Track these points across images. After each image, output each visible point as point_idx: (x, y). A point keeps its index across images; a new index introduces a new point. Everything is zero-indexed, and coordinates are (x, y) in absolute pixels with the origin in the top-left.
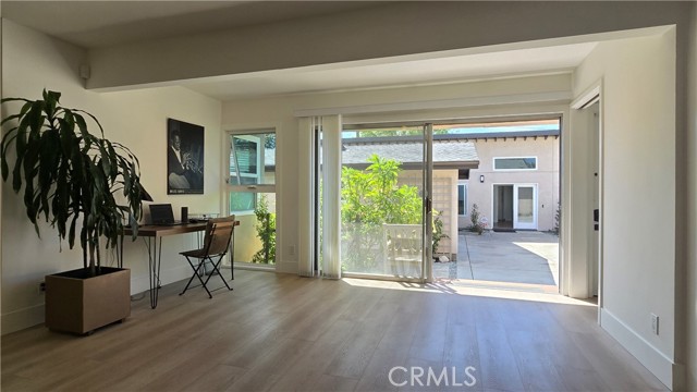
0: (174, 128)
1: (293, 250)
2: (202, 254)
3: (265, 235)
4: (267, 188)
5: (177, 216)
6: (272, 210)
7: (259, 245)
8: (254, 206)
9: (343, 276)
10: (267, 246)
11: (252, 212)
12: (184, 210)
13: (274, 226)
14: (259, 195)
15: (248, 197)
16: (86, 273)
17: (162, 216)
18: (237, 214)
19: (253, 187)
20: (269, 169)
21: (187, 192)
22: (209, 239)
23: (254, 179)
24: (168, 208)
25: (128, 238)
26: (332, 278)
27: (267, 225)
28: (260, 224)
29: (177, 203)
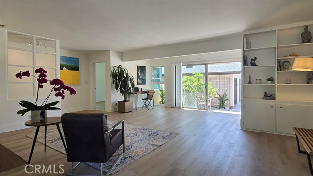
0: (139, 67)
1: (170, 100)
2: (147, 99)
3: (162, 97)
4: (162, 82)
5: (140, 90)
6: (164, 89)
7: (161, 99)
8: (159, 88)
9: (183, 107)
10: (163, 99)
11: (158, 90)
12: (141, 89)
13: (164, 94)
14: (161, 85)
15: (157, 85)
16: (125, 101)
17: (137, 90)
18: (154, 90)
19: (158, 82)
20: (163, 75)
21: (142, 84)
22: (148, 95)
23: (159, 80)
24: (137, 88)
25: (131, 95)
26: (179, 107)
27: (163, 93)
28: (161, 93)
29: (140, 87)
